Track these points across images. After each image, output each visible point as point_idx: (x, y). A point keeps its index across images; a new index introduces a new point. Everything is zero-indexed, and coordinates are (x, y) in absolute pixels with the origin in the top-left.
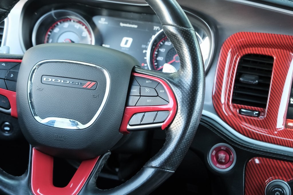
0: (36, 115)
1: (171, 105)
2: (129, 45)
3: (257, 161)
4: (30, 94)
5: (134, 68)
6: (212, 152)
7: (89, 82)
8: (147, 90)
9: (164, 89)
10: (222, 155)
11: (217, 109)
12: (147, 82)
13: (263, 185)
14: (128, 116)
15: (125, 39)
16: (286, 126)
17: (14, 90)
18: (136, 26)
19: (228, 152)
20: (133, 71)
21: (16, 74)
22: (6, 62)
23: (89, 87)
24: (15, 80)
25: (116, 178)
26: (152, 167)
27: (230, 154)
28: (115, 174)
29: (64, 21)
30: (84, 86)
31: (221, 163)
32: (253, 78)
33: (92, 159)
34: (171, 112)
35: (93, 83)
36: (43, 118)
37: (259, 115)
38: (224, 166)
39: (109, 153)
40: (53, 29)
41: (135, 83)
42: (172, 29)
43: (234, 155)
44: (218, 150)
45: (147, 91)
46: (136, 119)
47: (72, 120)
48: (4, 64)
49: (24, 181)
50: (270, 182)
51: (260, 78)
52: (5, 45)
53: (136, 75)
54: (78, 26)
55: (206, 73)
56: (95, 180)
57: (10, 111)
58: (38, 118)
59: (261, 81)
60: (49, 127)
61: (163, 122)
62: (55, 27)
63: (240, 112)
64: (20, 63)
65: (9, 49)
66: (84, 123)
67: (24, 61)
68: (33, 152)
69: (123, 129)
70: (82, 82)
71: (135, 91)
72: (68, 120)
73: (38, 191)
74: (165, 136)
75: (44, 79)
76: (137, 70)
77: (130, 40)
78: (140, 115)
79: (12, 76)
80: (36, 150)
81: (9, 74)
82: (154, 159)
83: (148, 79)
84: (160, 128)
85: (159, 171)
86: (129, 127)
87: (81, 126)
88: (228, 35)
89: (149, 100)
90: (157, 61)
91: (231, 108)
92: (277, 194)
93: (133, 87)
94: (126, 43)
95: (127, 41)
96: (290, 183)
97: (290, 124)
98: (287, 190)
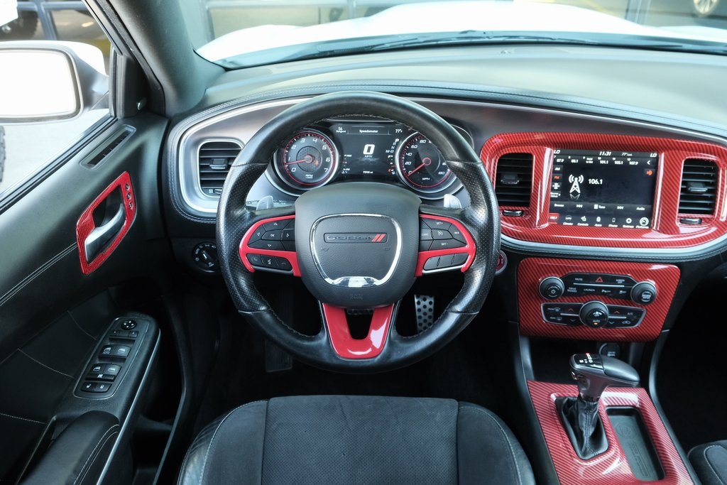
0: (325, 277)
2: (372, 152)
5: (419, 208)
7: (378, 235)
8: (440, 233)
9: (458, 230)
12: (438, 223)
13: (536, 282)
15: (366, 147)
18: (377, 131)
20: (420, 212)
21: (292, 233)
23: (379, 240)
24: (292, 239)
26: (458, 312)
29: (300, 137)
30: (374, 240)
32: (514, 178)
35: (383, 235)
36: (333, 278)
37: (522, 214)
40: (290, 147)
41: (424, 226)
43: (505, 258)
46: (431, 262)
47: (366, 277)
48: (276, 224)
50: (543, 280)
53: (423, 216)
57: (290, 272)
58: (329, 280)
60: (342, 287)
61: (465, 262)
62: (292, 144)
63: (503, 213)
64: (294, 219)
66: (380, 278)
67: (297, 216)
68: (324, 308)
69: (418, 274)
70: (371, 235)
71: (426, 234)
75: (327, 237)
78: (435, 259)
79: (288, 235)
80: (326, 305)
81: (284, 234)
82: (457, 302)
84: (459, 270)
85: (465, 315)
86: (424, 272)
87: (379, 282)
88: (486, 139)
89: (443, 243)
90: (405, 166)
92: (553, 292)
93: (423, 230)
94: (369, 150)
95: (369, 148)
96: (563, 279)
97: (553, 217)
98: (561, 285)
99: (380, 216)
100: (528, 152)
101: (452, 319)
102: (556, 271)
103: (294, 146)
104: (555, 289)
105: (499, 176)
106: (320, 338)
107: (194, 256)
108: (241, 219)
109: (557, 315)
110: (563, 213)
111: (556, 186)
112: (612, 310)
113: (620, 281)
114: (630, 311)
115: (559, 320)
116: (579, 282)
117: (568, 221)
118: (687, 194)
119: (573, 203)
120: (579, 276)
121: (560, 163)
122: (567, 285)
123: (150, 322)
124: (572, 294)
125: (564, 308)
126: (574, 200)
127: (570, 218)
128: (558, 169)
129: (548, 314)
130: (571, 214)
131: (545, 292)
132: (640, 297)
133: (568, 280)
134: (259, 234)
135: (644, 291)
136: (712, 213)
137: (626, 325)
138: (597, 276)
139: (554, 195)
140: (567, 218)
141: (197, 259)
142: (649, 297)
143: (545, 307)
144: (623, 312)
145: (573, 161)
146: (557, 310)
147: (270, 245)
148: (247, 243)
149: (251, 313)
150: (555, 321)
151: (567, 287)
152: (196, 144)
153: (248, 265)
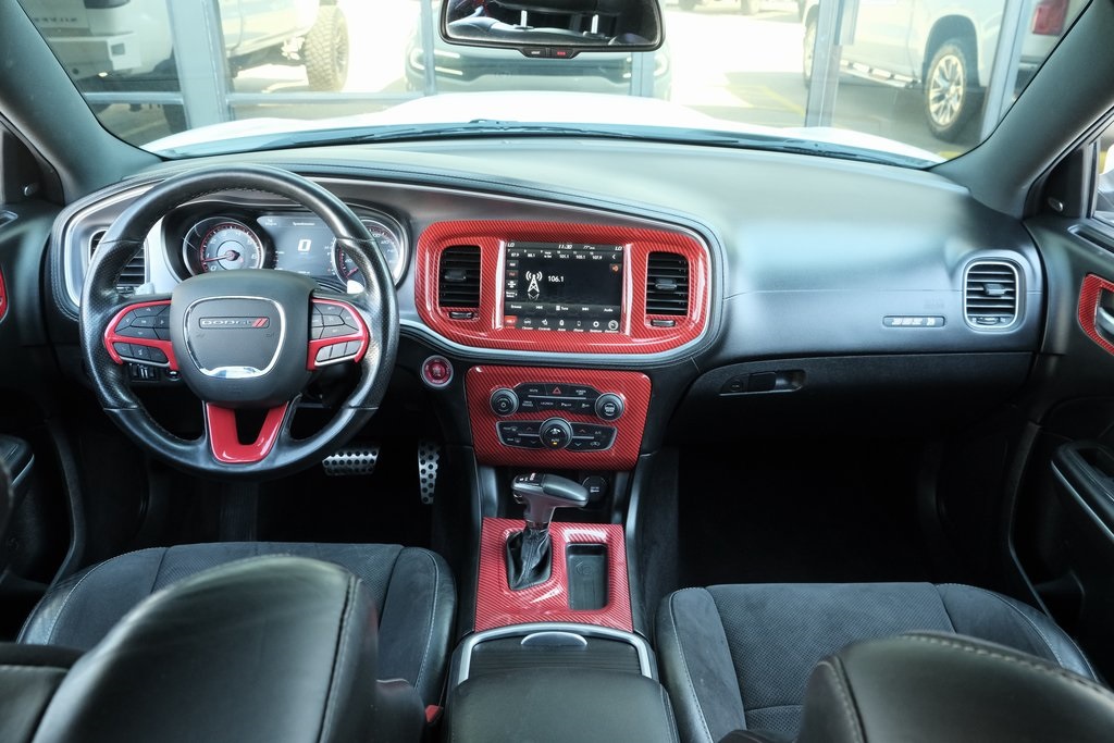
0: (201, 367)
1: (360, 333)
2: (308, 248)
3: (478, 369)
4: (189, 343)
5: (313, 291)
6: (425, 367)
7: (259, 319)
8: (331, 318)
9: (350, 315)
10: (437, 369)
11: (424, 318)
12: (329, 308)
13: (487, 397)
14: (313, 351)
15: (301, 242)
16: (505, 324)
17: (168, 339)
18: (311, 224)
19: (442, 364)
20: (311, 297)
21: (167, 319)
22: (151, 306)
23: (260, 325)
24: (166, 327)
25: (320, 406)
26: (351, 407)
27: (445, 367)
29: (220, 228)
30: (254, 325)
31: (437, 378)
32: (460, 274)
33: (280, 406)
34: (363, 343)
35: (264, 320)
36: (210, 369)
37: (472, 316)
38: (441, 381)
39: (300, 395)
40: (208, 241)
41: (315, 311)
42: (349, 243)
43: (450, 367)
44: (432, 364)
45: (330, 320)
46: (323, 354)
47: (246, 367)
48: (149, 309)
49: (202, 446)
50: (495, 391)
51: (468, 272)
52: (149, 281)
53: (315, 301)
54: (239, 233)
55: (398, 287)
56: (288, 430)
57: (168, 364)
58: (204, 371)
59: (470, 276)
60: (220, 379)
61: (356, 353)
62: (210, 237)
63: (451, 316)
64: (170, 305)
65: (153, 287)
66: (262, 369)
67: (173, 302)
68: (208, 408)
69: (310, 367)
70: (251, 320)
71: (316, 321)
72: (241, 368)
73: (224, 455)
74: (361, 368)
75: (203, 322)
76: (316, 295)
77: (309, 242)
78: (327, 349)
79: (162, 322)
80: (211, 406)
81: (158, 321)
82: (352, 398)
83: (330, 305)
84: (353, 360)
85: (360, 410)
86: (317, 364)
87: (259, 373)
88: (422, 229)
89: (335, 330)
90: (345, 265)
91: (440, 312)
92: (504, 405)
93: (314, 317)
94: (304, 246)
95: (305, 244)
96: (516, 390)
97: (510, 321)
98: (514, 398)
99: (262, 298)
100: (474, 244)
101: (347, 416)
102: (508, 381)
103: (213, 241)
104: (505, 401)
105: (443, 273)
106: (199, 443)
108: (106, 302)
109: (515, 435)
110: (520, 315)
111: (512, 284)
112: (576, 429)
113: (581, 392)
114: (598, 429)
115: (518, 441)
116: (534, 393)
117: (528, 325)
118: (654, 293)
119: (532, 304)
120: (533, 387)
121: (515, 258)
122: (522, 398)
123: (21, 444)
124: (527, 410)
125: (522, 427)
126: (533, 300)
127: (529, 322)
128: (512, 265)
129: (505, 436)
130: (530, 317)
131: (498, 408)
132: (603, 410)
133: (522, 393)
134: (128, 320)
135: (609, 402)
136: (685, 313)
137: (596, 447)
138: (554, 386)
139: (510, 295)
140: (526, 322)
142: (612, 409)
143: (501, 426)
144: (590, 430)
145: (530, 255)
146: (514, 430)
147: (140, 333)
148: (114, 330)
149: (116, 411)
150: (513, 443)
151: (521, 400)
152: (87, 233)
153: (114, 356)
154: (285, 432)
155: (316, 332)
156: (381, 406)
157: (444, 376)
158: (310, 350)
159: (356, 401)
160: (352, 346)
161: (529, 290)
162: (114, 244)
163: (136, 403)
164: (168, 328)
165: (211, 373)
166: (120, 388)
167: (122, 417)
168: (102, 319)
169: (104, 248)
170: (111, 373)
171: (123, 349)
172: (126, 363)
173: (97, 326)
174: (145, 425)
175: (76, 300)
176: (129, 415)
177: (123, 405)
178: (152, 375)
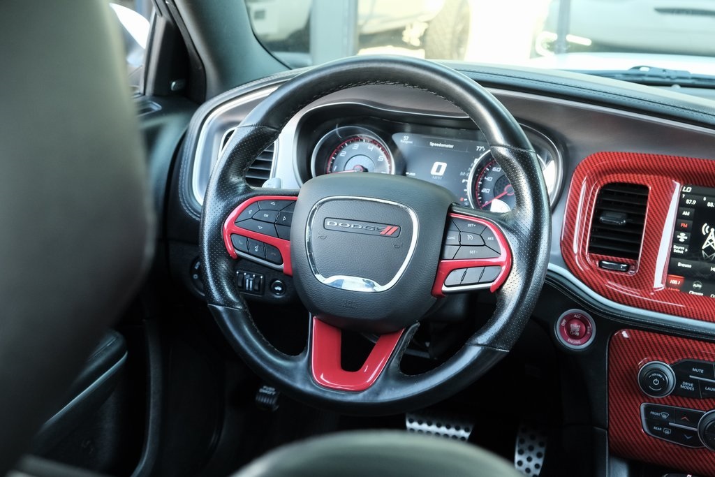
0: (317, 272)
1: (503, 257)
2: (442, 172)
3: (625, 334)
4: (309, 243)
5: (451, 206)
6: (561, 322)
7: (389, 227)
8: (470, 237)
9: (493, 235)
10: (575, 326)
11: (567, 261)
12: (470, 225)
13: (634, 369)
14: (443, 273)
15: (436, 164)
16: (668, 284)
18: (452, 146)
19: (583, 321)
20: (450, 210)
21: (290, 216)
22: (276, 201)
23: (389, 233)
24: (288, 225)
25: (426, 355)
26: (478, 345)
27: (586, 325)
28: (425, 349)
29: (352, 142)
30: (383, 233)
31: (574, 337)
32: (619, 217)
33: (394, 333)
34: (504, 268)
35: (395, 228)
36: (326, 276)
37: (627, 269)
38: (578, 342)
39: (418, 324)
40: (338, 153)
41: (453, 227)
42: (504, 152)
43: (592, 326)
44: (570, 319)
45: (469, 238)
46: (454, 278)
47: (366, 279)
48: (273, 203)
49: (302, 363)
50: (644, 364)
51: (629, 216)
52: (274, 176)
53: (453, 216)
54: (372, 147)
55: (552, 210)
56: (398, 362)
57: (282, 266)
58: (319, 277)
59: (630, 221)
60: (335, 290)
61: (493, 281)
62: (341, 149)
63: (601, 265)
64: (296, 201)
65: (280, 182)
66: (382, 284)
67: (300, 198)
68: (314, 322)
69: (437, 291)
70: (380, 226)
71: (453, 238)
72: (360, 280)
73: (322, 377)
74: (495, 301)
75: (328, 223)
76: (456, 209)
77: (444, 165)
78: (460, 273)
79: (284, 218)
80: (318, 320)
81: (280, 217)
82: (480, 334)
83: (471, 222)
84: (488, 289)
85: (488, 350)
86: (444, 288)
87: (379, 288)
88: (582, 157)
89: (472, 251)
90: (482, 194)
91: (588, 259)
92: (656, 382)
93: (450, 233)
94: (438, 170)
95: (439, 167)
96: (674, 367)
97: (674, 282)
98: (670, 376)
99: (396, 204)
100: (642, 183)
101: (472, 353)
102: (663, 354)
103: (343, 154)
104: (658, 378)
105: (598, 212)
106: (299, 360)
107: (192, 271)
108: (233, 189)
109: (664, 424)
110: (688, 276)
111: (682, 237)
115: (667, 432)
116: (697, 374)
117: (697, 290)
119: (706, 264)
120: (699, 365)
121: (690, 206)
122: (680, 378)
123: (117, 338)
124: (686, 394)
125: (676, 415)
126: (708, 260)
127: (700, 286)
128: (686, 213)
129: (651, 422)
130: (701, 280)
131: (647, 386)
133: (682, 372)
134: (250, 212)
139: (679, 250)
140: (694, 285)
141: (196, 276)
143: (647, 410)
145: (710, 205)
146: (664, 417)
147: (260, 228)
148: (235, 221)
149: (220, 308)
150: (661, 434)
151: (679, 379)
152: (223, 128)
153: (230, 248)
154: (395, 363)
155: (449, 252)
156: (515, 350)
157: (582, 336)
158: (440, 273)
159: (484, 338)
160: (490, 273)
161: (704, 247)
162: (252, 128)
163: (242, 304)
164: (289, 226)
165: (328, 281)
166: (228, 284)
167: (225, 316)
168: (225, 207)
169: (240, 133)
170: (223, 266)
171: (239, 242)
172: (240, 258)
173: (219, 215)
174: (246, 329)
175: (199, 197)
176: (232, 315)
177: (228, 303)
178: (256, 288)
